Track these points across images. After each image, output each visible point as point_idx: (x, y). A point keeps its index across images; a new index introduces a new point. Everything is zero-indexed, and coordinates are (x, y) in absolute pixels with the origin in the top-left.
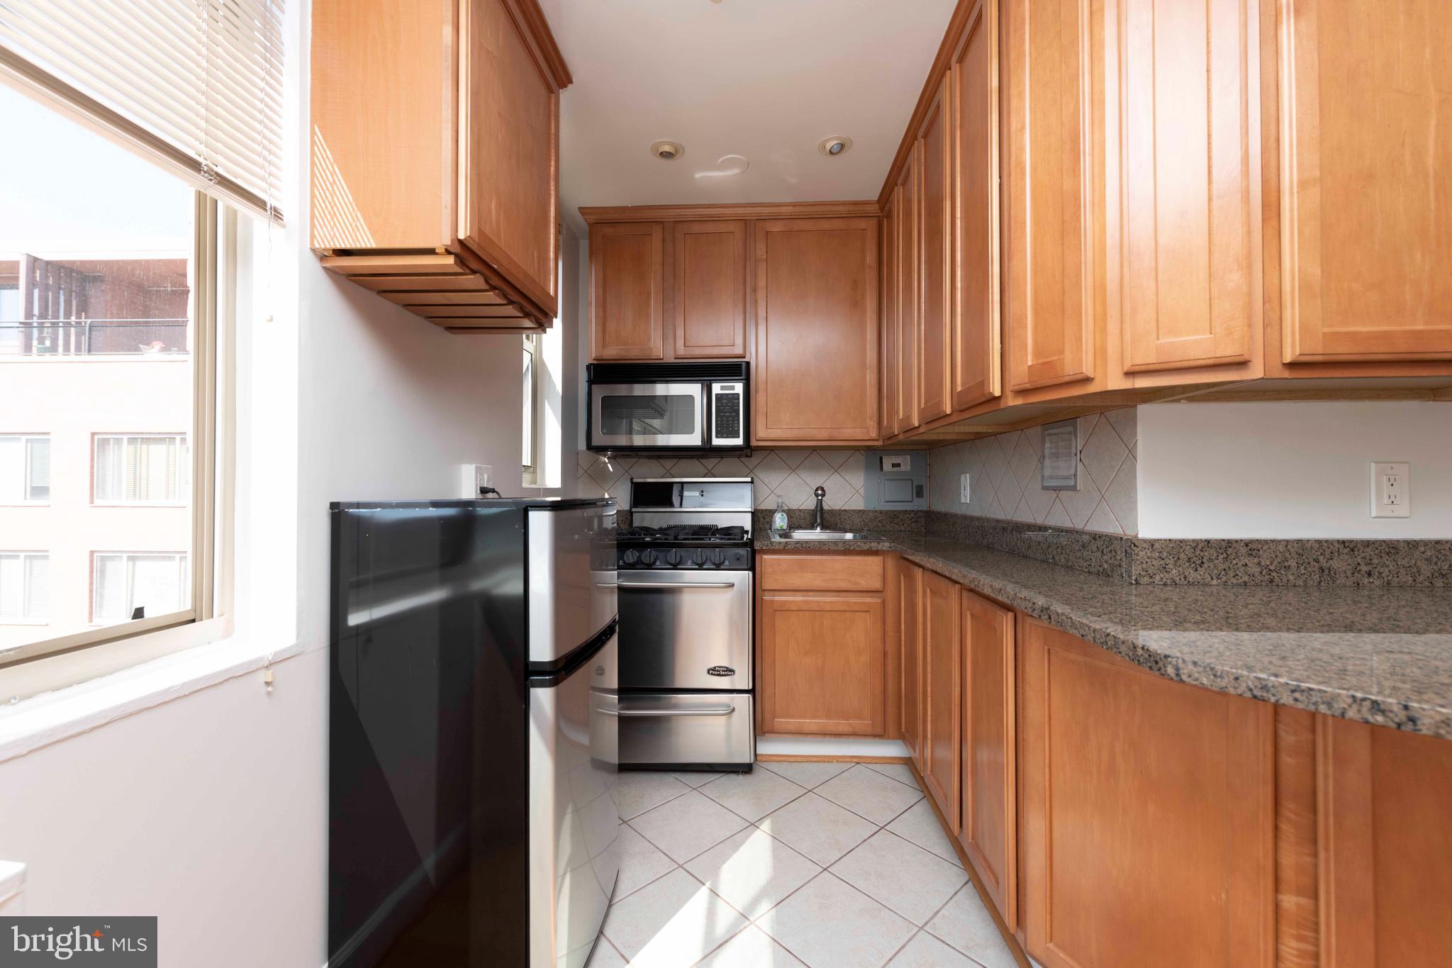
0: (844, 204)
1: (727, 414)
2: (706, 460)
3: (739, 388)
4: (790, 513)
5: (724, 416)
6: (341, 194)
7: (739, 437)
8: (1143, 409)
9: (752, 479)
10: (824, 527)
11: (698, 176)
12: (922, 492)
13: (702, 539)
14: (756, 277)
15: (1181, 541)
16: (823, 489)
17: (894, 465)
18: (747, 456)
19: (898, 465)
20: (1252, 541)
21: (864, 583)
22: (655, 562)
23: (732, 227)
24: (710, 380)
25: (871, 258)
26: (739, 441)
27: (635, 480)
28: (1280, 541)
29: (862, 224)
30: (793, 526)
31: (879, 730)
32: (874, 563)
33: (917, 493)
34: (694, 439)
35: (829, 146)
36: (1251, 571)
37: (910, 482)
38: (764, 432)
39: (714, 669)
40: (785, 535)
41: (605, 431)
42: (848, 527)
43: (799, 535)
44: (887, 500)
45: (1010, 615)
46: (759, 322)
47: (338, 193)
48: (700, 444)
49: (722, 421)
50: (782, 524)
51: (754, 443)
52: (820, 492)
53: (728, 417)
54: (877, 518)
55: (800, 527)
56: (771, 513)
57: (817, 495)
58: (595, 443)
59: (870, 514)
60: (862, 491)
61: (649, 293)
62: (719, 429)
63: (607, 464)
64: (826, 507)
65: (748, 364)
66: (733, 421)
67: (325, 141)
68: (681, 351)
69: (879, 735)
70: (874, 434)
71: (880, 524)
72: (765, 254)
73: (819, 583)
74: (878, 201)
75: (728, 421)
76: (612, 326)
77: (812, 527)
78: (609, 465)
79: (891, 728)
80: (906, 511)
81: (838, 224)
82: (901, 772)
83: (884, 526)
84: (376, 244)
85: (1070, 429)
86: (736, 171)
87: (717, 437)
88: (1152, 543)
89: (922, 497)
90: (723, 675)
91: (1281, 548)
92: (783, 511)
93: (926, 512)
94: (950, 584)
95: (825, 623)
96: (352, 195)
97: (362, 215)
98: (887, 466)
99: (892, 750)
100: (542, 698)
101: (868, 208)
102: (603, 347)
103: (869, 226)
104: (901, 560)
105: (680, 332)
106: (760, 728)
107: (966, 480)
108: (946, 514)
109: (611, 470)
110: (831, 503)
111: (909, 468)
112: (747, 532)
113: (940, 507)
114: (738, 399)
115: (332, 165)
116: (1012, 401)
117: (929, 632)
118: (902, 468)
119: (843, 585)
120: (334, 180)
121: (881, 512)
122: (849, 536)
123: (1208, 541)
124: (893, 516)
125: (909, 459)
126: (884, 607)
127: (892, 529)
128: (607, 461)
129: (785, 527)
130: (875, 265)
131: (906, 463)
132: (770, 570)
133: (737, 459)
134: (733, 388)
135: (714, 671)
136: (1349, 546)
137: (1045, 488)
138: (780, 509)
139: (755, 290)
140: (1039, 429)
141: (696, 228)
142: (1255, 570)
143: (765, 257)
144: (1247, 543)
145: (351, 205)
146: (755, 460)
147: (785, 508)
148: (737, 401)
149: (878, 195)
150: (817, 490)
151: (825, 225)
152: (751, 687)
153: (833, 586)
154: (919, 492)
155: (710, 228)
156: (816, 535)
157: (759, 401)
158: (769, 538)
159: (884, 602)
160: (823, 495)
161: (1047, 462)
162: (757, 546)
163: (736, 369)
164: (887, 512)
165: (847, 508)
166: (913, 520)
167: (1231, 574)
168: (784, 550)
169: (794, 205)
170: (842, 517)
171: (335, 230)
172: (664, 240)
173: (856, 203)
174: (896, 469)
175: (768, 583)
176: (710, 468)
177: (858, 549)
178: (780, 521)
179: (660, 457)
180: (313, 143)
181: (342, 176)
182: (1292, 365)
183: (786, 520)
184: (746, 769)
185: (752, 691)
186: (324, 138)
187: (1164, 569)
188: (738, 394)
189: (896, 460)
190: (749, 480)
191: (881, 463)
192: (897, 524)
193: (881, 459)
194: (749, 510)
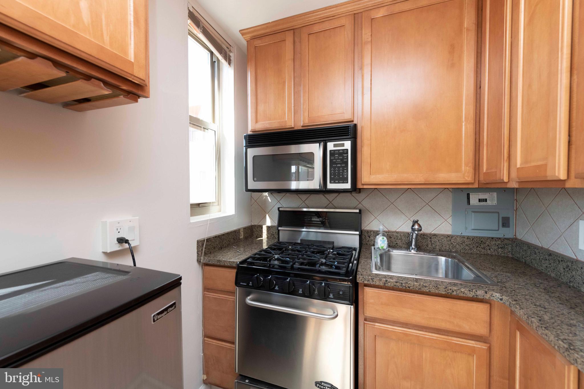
1: (338, 165)
3: (348, 145)
4: (389, 235)
5: (336, 167)
7: (347, 183)
9: (360, 210)
12: (509, 223)
17: (480, 200)
19: (485, 200)
21: (467, 327)
23: (343, 22)
24: (325, 140)
26: (348, 186)
27: (280, 209)
30: (392, 245)
33: (503, 223)
34: (315, 184)
37: (497, 214)
38: (368, 178)
39: (320, 384)
41: (255, 179)
42: (438, 248)
44: (473, 228)
48: (319, 187)
49: (335, 171)
50: (382, 245)
51: (359, 186)
53: (339, 167)
54: (464, 242)
55: (397, 246)
56: (377, 233)
58: (249, 188)
59: (458, 239)
60: (450, 220)
61: (285, 81)
62: (332, 176)
63: (267, 196)
65: (355, 125)
66: (343, 170)
68: (306, 120)
71: (467, 248)
72: (370, 37)
73: (418, 319)
75: (339, 170)
76: (261, 106)
78: (269, 198)
80: (492, 238)
83: (471, 249)
87: (330, 182)
89: (509, 227)
93: (510, 240)
98: (474, 201)
102: (257, 123)
105: (305, 107)
109: (270, 201)
111: (495, 202)
114: (347, 153)
118: (489, 203)
119: (443, 325)
121: (468, 238)
124: (479, 242)
125: (496, 196)
126: (490, 353)
127: (478, 252)
129: (384, 247)
131: (492, 199)
132: (372, 301)
134: (343, 145)
135: (320, 386)
141: (316, 28)
143: (370, 39)
147: (387, 231)
148: (346, 155)
154: (506, 223)
159: (490, 349)
162: (359, 279)
163: (346, 131)
164: (474, 238)
165: (437, 233)
166: (500, 246)
168: (384, 286)
170: (432, 240)
172: (294, 43)
174: (482, 204)
175: (369, 311)
176: (331, 201)
177: (461, 295)
178: (381, 242)
183: (386, 242)
188: (347, 150)
189: (482, 196)
190: (358, 211)
191: (468, 198)
192: (484, 248)
193: (468, 195)
194: (358, 233)
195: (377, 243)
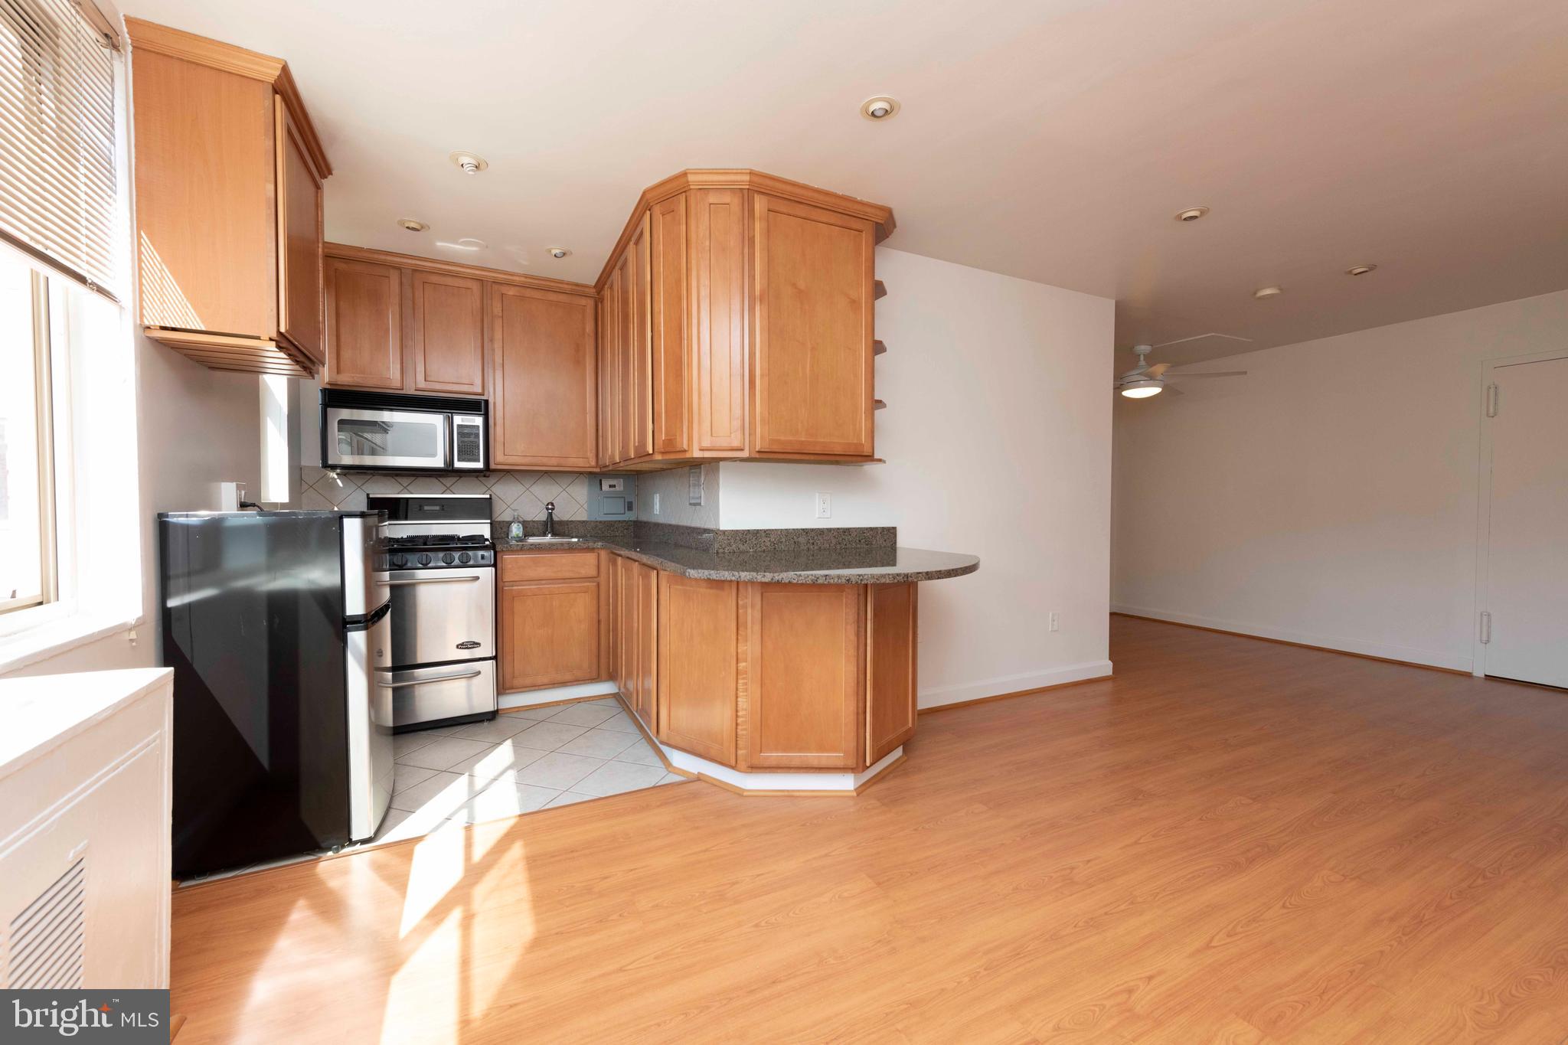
0: (568, 283)
2: (445, 479)
3: (478, 421)
4: (525, 524)
5: (465, 443)
6: (169, 286)
7: (479, 461)
8: (721, 464)
9: (490, 495)
10: (554, 534)
11: (439, 244)
12: (633, 507)
13: (448, 544)
14: (493, 329)
15: (737, 531)
16: (552, 504)
17: (610, 486)
18: (485, 476)
19: (614, 486)
20: (767, 530)
21: (583, 572)
22: (406, 564)
23: (469, 284)
24: (452, 413)
25: (589, 327)
26: (478, 465)
27: (371, 496)
28: (778, 530)
29: (583, 301)
30: (527, 534)
31: (594, 675)
32: (590, 558)
33: (628, 507)
34: (438, 462)
35: (554, 252)
36: (766, 544)
37: (623, 499)
38: (499, 458)
39: (462, 644)
40: (519, 539)
42: (574, 534)
43: (532, 540)
44: (605, 512)
45: (655, 572)
46: (496, 368)
47: (166, 286)
48: (443, 466)
49: (463, 448)
50: (518, 532)
51: (493, 466)
52: (550, 507)
55: (533, 535)
56: (509, 524)
57: (548, 509)
58: (331, 461)
60: (585, 506)
61: (388, 330)
62: (461, 454)
63: (336, 479)
64: (555, 518)
65: (487, 402)
66: (474, 448)
67: (153, 245)
68: (422, 384)
69: (596, 679)
70: (593, 463)
71: (600, 531)
72: (501, 312)
74: (595, 287)
76: (346, 354)
77: (544, 535)
78: (338, 481)
79: (603, 674)
80: (619, 521)
81: (562, 298)
82: (612, 702)
83: (602, 532)
84: (205, 327)
85: (698, 470)
86: (474, 249)
87: (457, 461)
88: (724, 532)
89: (632, 510)
90: (470, 648)
91: (779, 533)
92: (519, 522)
93: (634, 521)
94: (633, 562)
95: (554, 603)
96: (181, 289)
97: (192, 306)
98: (605, 487)
99: (605, 688)
100: (357, 639)
101: (587, 290)
102: (338, 373)
103: (589, 304)
104: (611, 555)
105: (420, 368)
106: (502, 687)
107: (657, 498)
108: (645, 523)
110: (559, 515)
111: (622, 488)
112: (487, 540)
113: (644, 518)
114: (478, 429)
115: (159, 263)
116: (658, 457)
117: (624, 597)
118: (617, 488)
119: (568, 575)
120: (162, 276)
121: (601, 522)
122: (575, 540)
123: (749, 530)
124: (610, 525)
125: (622, 482)
126: (598, 587)
127: (609, 535)
128: (336, 477)
129: (521, 535)
130: (592, 335)
131: (620, 485)
132: (510, 566)
133: (475, 479)
134: (473, 420)
135: (460, 646)
136: (806, 531)
137: (690, 504)
138: (515, 520)
139: (492, 340)
140: (688, 468)
141: (434, 279)
142: (768, 544)
143: (500, 314)
144: (765, 531)
145: (180, 296)
146: (492, 480)
147: (521, 520)
148: (477, 431)
149: (596, 280)
150: (548, 505)
151: (552, 297)
152: (494, 654)
153: (560, 575)
154: (630, 507)
155: (449, 281)
156: (548, 539)
157: (497, 432)
158: (508, 543)
159: (598, 585)
160: (553, 509)
161: (691, 488)
162: (498, 548)
163: (475, 406)
165: (574, 519)
166: (627, 526)
167: (758, 546)
168: (522, 550)
169: (526, 276)
170: (569, 526)
171: (165, 312)
172: (401, 283)
173: (577, 285)
174: (611, 489)
175: (508, 577)
176: (448, 486)
177: (580, 548)
178: (516, 530)
179: (397, 475)
180: (140, 244)
181: (171, 273)
182: (759, 452)
183: (521, 529)
184: (492, 716)
185: (495, 658)
186: (151, 242)
187: (730, 545)
188: (478, 426)
189: (612, 482)
190: (488, 496)
191: (601, 484)
192: (613, 531)
193: (601, 481)
194: (489, 521)
195: (512, 531)
